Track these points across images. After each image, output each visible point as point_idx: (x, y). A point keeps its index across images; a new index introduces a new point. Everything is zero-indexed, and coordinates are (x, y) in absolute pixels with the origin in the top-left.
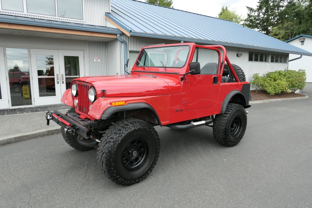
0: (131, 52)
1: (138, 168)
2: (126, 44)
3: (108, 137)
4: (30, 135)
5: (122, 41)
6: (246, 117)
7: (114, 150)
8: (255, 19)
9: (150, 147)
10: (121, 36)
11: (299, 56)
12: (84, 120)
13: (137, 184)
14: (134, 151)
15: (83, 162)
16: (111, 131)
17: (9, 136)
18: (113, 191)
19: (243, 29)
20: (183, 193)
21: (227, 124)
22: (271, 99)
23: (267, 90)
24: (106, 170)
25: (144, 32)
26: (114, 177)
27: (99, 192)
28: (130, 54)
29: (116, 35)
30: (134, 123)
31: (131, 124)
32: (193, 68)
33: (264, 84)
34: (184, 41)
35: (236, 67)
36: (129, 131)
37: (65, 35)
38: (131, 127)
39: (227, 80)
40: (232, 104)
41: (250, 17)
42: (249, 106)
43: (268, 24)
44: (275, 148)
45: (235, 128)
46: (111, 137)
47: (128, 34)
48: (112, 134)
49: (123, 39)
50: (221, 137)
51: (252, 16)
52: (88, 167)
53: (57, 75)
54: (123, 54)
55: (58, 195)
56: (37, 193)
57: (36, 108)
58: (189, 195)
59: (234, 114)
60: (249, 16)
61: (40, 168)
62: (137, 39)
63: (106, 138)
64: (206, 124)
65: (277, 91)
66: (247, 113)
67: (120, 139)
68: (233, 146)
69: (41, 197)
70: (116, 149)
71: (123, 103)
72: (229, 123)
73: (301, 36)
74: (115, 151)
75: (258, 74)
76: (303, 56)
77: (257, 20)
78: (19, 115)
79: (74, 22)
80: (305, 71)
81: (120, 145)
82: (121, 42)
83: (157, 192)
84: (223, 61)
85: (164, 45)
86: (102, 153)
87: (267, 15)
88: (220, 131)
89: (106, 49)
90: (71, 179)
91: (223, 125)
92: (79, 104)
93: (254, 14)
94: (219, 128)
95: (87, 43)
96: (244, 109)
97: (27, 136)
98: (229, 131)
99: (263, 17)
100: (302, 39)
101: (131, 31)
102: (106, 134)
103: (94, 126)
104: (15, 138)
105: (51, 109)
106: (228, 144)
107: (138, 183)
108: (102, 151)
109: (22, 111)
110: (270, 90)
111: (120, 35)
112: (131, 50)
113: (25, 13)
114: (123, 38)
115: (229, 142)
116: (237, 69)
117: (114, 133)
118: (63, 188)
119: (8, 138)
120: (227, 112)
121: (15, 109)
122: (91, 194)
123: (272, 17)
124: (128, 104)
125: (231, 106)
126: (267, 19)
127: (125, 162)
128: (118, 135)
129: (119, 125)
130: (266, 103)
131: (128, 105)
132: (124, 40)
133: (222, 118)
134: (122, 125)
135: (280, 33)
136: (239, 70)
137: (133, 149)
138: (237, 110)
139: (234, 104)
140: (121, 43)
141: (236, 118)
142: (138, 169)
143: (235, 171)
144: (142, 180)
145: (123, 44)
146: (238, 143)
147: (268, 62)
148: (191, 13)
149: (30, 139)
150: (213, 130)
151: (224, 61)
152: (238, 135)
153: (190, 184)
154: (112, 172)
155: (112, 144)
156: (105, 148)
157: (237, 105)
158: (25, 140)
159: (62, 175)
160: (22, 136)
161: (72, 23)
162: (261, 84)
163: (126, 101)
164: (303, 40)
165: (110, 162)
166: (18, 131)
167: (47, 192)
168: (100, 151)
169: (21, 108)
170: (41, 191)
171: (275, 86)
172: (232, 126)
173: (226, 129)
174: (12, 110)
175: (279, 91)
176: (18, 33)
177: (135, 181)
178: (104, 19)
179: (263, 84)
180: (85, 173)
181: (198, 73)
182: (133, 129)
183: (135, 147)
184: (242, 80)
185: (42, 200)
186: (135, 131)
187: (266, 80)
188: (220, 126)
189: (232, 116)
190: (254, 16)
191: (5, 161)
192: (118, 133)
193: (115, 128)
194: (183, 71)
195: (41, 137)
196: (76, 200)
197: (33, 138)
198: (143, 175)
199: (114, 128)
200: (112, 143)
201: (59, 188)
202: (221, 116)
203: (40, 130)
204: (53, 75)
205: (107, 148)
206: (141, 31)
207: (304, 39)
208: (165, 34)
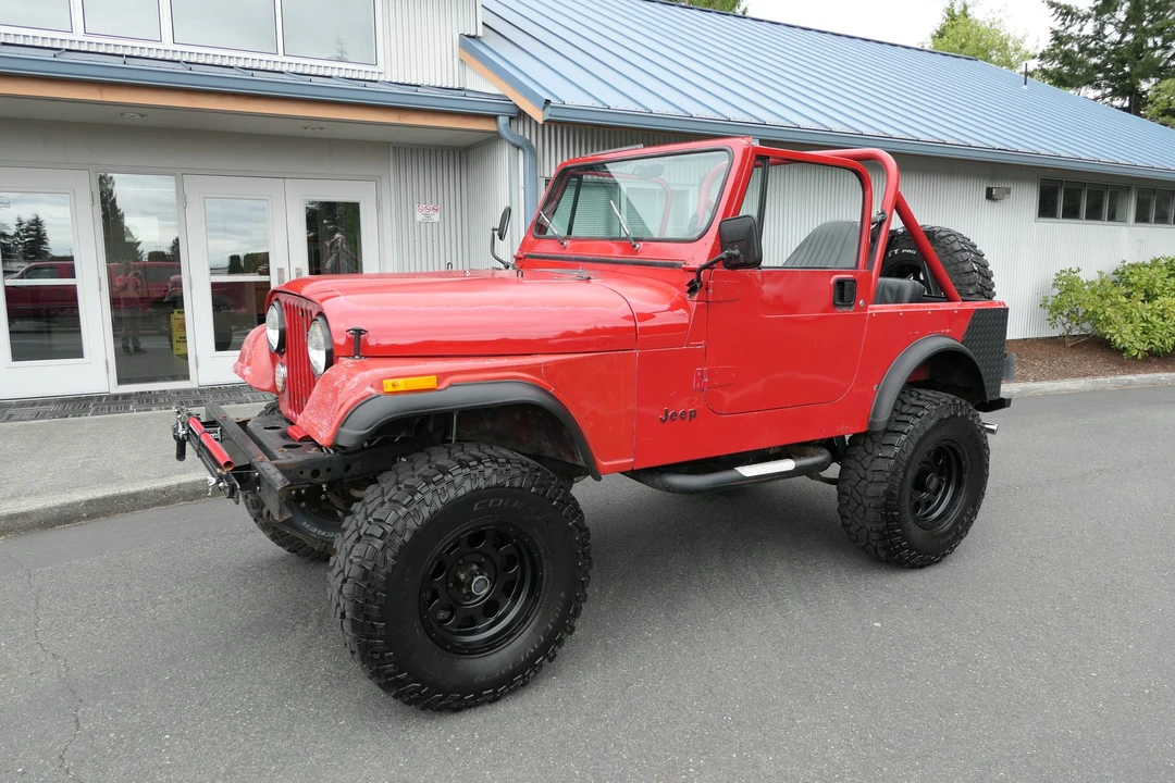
1: (491, 644)
2: (533, 152)
3: (366, 518)
4: (146, 493)
5: (519, 143)
6: (986, 446)
7: (384, 570)
8: (1083, 49)
9: (544, 562)
10: (514, 123)
12: (300, 444)
13: (488, 707)
14: (476, 575)
15: (306, 605)
16: (382, 492)
17: (69, 493)
18: (388, 729)
19: (1025, 87)
20: (666, 757)
21: (894, 474)
22: (1130, 373)
23: (1112, 335)
24: (355, 647)
25: (600, 105)
26: (389, 675)
27: (333, 732)
29: (495, 118)
30: (475, 463)
31: (462, 467)
32: (732, 244)
33: (1099, 311)
35: (952, 238)
36: (452, 493)
37: (306, 123)
38: (460, 477)
39: (908, 293)
40: (922, 391)
41: (1061, 43)
42: (1002, 403)
43: (1139, 69)
44: (1108, 582)
45: (936, 494)
46: (375, 516)
47: (538, 116)
48: (383, 503)
49: (521, 133)
50: (868, 526)
51: (1070, 38)
52: (320, 624)
53: (281, 271)
54: (522, 192)
55: (175, 732)
56: (105, 718)
57: (202, 392)
58: (687, 768)
59: (928, 433)
60: (1058, 38)
61: (144, 622)
62: (576, 132)
63: (360, 517)
64: (811, 472)
65: (1157, 343)
66: (992, 431)
67: (412, 524)
68: (922, 567)
69: (112, 735)
70: (394, 567)
71: (431, 382)
72: (905, 472)
74: (387, 575)
75: (1079, 270)
77: (1093, 53)
78: (135, 415)
79: (342, 74)
81: (411, 552)
82: (514, 145)
83: (562, 744)
84: (883, 213)
85: (640, 150)
86: (340, 578)
87: (1133, 31)
88: (866, 502)
89: (464, 176)
90: (242, 671)
91: (878, 477)
92: (288, 381)
93: (1081, 30)
94: (861, 491)
95: (391, 151)
96: (974, 416)
97: (135, 496)
98: (906, 505)
99: (1120, 42)
101: (548, 102)
102: (364, 505)
103: (329, 470)
104: (90, 502)
105: (252, 397)
106: (901, 557)
107: (494, 705)
108: (343, 571)
109: (146, 400)
110: (1125, 335)
111: (511, 118)
113: (166, 46)
114: (522, 130)
115: (903, 548)
116: (957, 246)
117: (390, 500)
118: (201, 704)
119: (62, 501)
120: (899, 427)
121: (126, 397)
122: (298, 735)
123: (1156, 39)
124: (451, 385)
125: (919, 399)
126: (1138, 49)
127: (442, 615)
128: (404, 509)
129: (413, 469)
130: (1103, 391)
131: (450, 389)
132: (527, 137)
133: (877, 450)
134: (424, 469)
136: (963, 254)
137: (475, 567)
138: (941, 420)
139: (930, 393)
140: (513, 150)
141: (940, 452)
142: (492, 647)
143: (911, 676)
144: (511, 692)
145: (521, 152)
146: (945, 555)
147: (1124, 221)
148: (794, 27)
149: (146, 507)
150: (839, 499)
151: (888, 213)
152: (947, 525)
153: (705, 723)
154: (377, 656)
155: (378, 544)
156: (351, 561)
157: (944, 397)
158: (127, 512)
159: (216, 652)
160: (114, 498)
161: (338, 78)
162: (1087, 311)
163: (442, 376)
165: (367, 617)
166: (108, 477)
167: (142, 716)
168: (335, 571)
169: (150, 392)
170: (121, 714)
171: (1147, 321)
172: (920, 484)
173: (889, 495)
174: (116, 397)
175: (1163, 343)
176: (137, 116)
177: (478, 694)
178: (456, 60)
179: (1095, 313)
180: (301, 651)
181: (751, 261)
182: (468, 486)
183: (483, 560)
184: (978, 292)
185: (113, 748)
186: (476, 495)
187: (1108, 296)
188: (865, 482)
189: (918, 445)
190: (1077, 39)
191: (31, 587)
192: (405, 502)
193: (397, 483)
194: (698, 256)
195: (184, 500)
196: (235, 756)
197: (157, 504)
198: (513, 674)
199: (392, 481)
200: (379, 541)
201: (190, 704)
202: (872, 440)
203: (183, 476)
204: (267, 272)
205: (358, 560)
206: (588, 102)
208: (686, 113)
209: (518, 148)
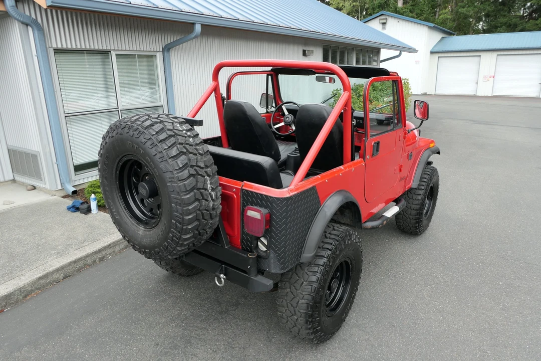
0: (57, 51)
2: (39, 28)
5: (25, 21)
11: (397, 53)
28: (57, 56)
34: (202, 25)
47: (43, 2)
49: (27, 13)
54: (35, 59)
62: (74, 14)
73: (382, 15)
76: (403, 53)
80: (408, 80)
82: (23, 23)
100: (384, 19)
111: (17, 2)
112: (60, 46)
132: (33, 16)
135: (345, 7)
140: (23, 27)
145: (30, 29)
147: (352, 64)
164: (384, 21)
207: (386, 19)
208: (154, 4)
209: (27, 25)
